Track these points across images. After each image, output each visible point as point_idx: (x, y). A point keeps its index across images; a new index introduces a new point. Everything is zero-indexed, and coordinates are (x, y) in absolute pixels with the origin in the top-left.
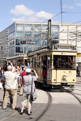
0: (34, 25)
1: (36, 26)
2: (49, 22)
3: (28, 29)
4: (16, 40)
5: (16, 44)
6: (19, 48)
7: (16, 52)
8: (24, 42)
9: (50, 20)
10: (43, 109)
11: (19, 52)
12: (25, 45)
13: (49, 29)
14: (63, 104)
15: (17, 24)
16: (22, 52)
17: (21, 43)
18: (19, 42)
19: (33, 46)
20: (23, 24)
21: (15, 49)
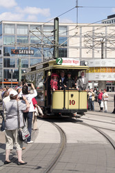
0: (31, 25)
1: (37, 27)
2: (56, 21)
3: (23, 31)
4: (4, 48)
5: (4, 55)
6: (9, 60)
7: (5, 66)
8: (17, 52)
9: (57, 19)
11: (9, 66)
12: (18, 56)
13: (56, 32)
15: (4, 24)
16: (14, 66)
17: (12, 53)
18: (9, 52)
19: (29, 57)
20: (14, 25)
21: (3, 62)
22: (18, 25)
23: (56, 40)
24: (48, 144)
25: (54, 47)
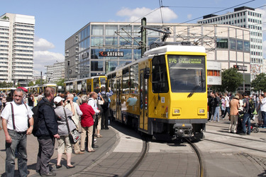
0: (120, 26)
1: (123, 27)
2: (144, 21)
3: (111, 32)
4: (92, 50)
5: (92, 57)
6: (97, 63)
7: (92, 70)
8: (104, 54)
9: (145, 19)
10: (135, 160)
11: (97, 69)
12: (107, 58)
13: (144, 32)
14: (167, 153)
15: (92, 26)
16: (102, 70)
17: (100, 55)
18: (97, 54)
19: (119, 59)
20: (103, 26)
21: (90, 65)
22: (106, 26)
23: (144, 41)
24: (128, 153)
25: (142, 48)
